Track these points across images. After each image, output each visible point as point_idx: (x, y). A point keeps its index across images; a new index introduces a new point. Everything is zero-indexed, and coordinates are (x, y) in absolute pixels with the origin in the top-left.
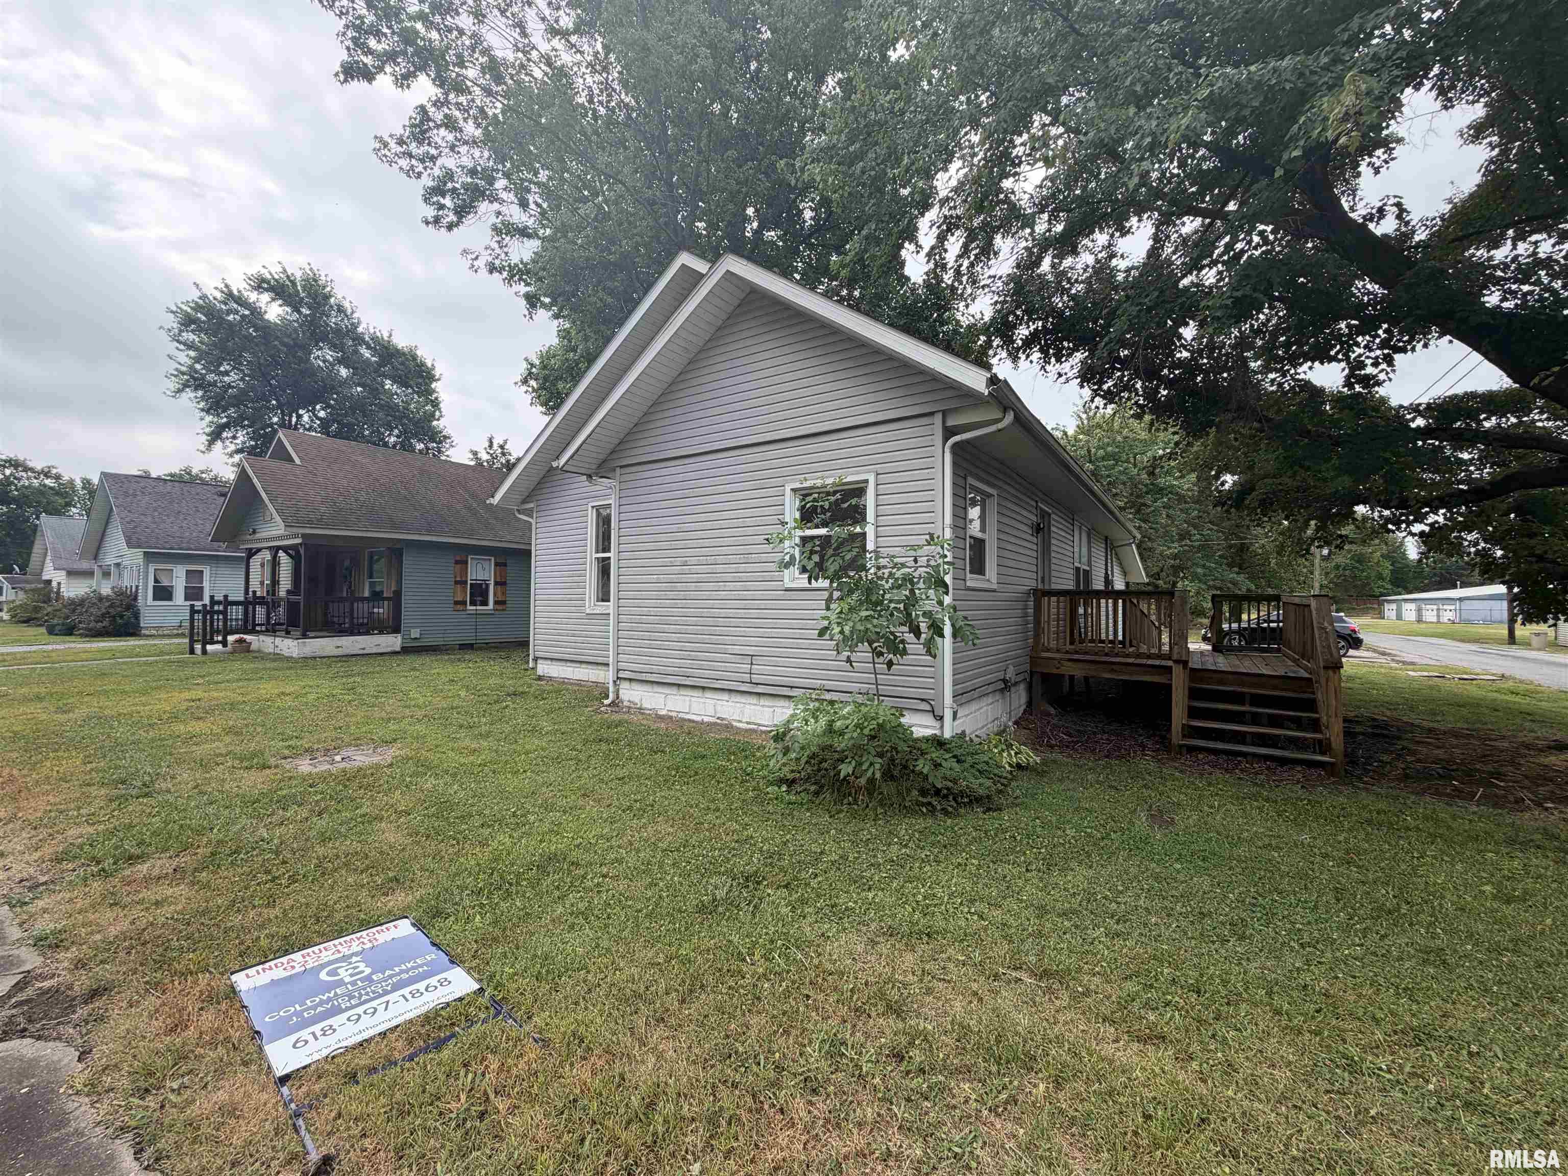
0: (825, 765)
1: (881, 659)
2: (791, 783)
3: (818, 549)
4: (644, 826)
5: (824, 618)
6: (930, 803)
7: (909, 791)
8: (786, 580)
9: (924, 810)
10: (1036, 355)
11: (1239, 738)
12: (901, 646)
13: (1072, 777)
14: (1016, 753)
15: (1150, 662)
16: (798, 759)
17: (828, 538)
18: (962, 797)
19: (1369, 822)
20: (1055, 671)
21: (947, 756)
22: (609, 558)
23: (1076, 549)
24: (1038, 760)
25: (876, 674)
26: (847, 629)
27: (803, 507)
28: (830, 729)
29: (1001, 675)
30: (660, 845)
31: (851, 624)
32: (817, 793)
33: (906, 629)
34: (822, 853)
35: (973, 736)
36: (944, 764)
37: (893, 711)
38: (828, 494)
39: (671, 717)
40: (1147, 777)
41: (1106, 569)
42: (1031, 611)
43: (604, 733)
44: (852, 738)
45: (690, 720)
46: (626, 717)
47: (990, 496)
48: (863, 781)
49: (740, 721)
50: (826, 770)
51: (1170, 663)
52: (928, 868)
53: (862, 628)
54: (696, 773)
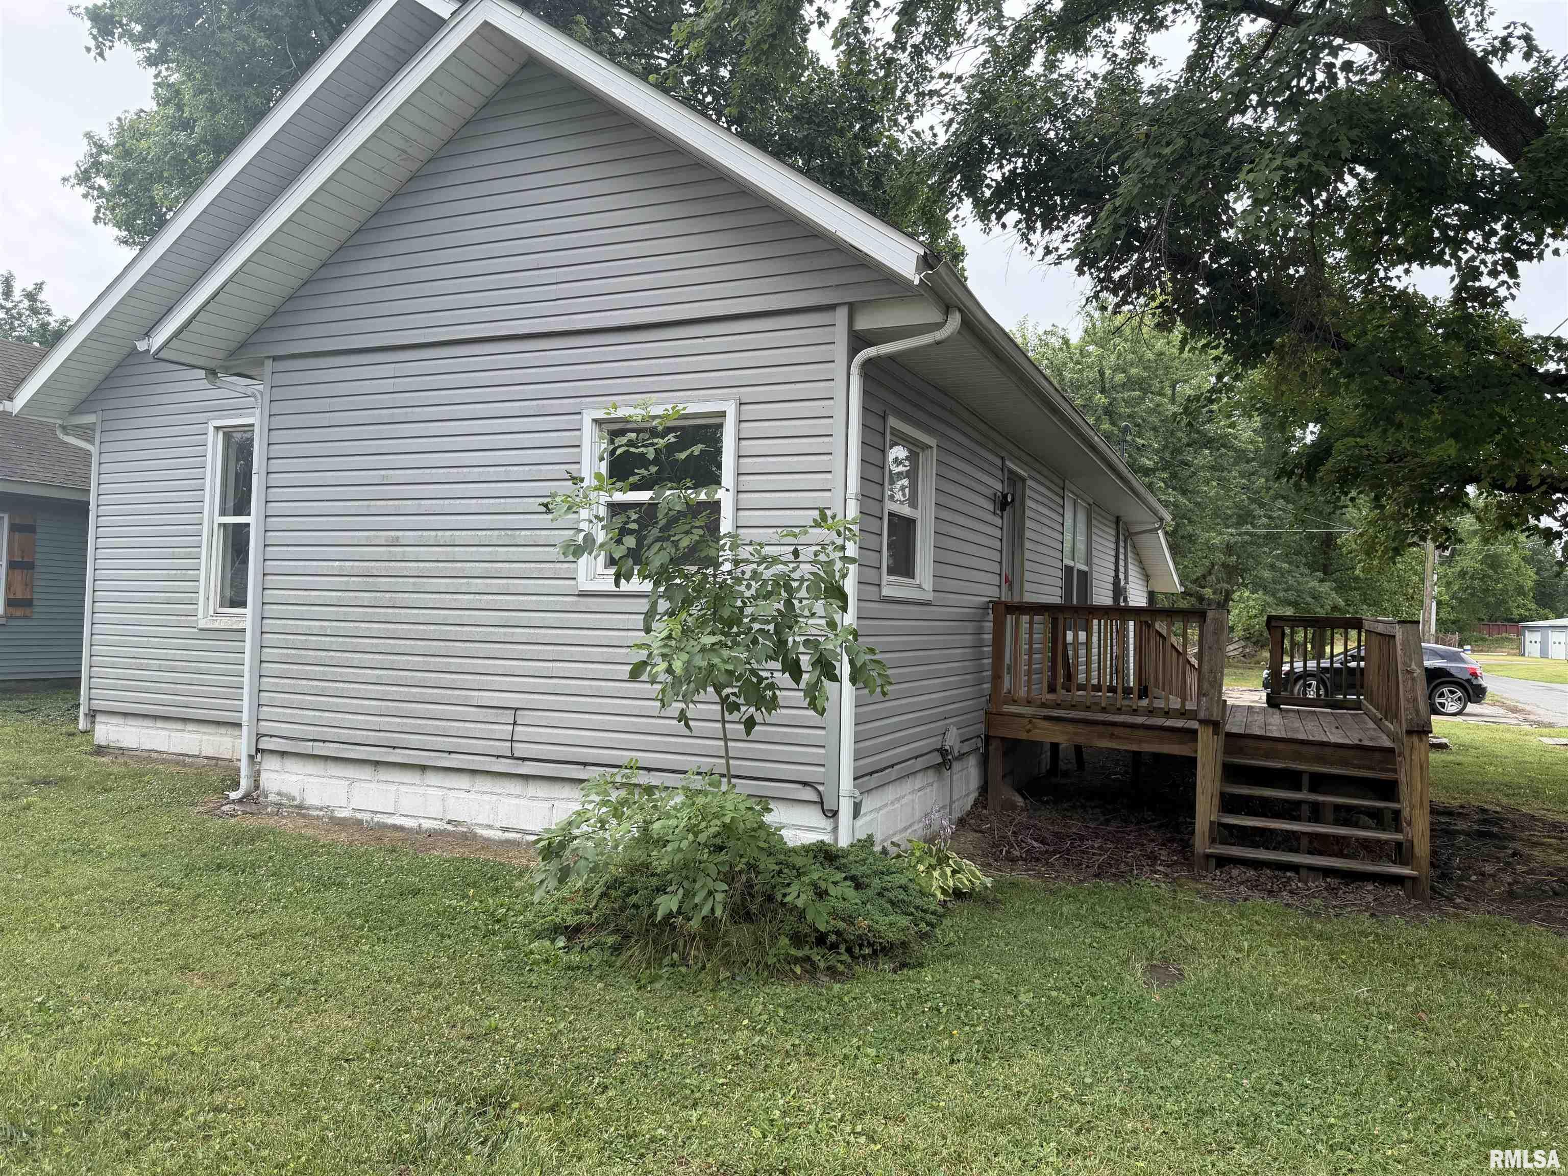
0: (634, 899)
1: (736, 716)
2: (573, 932)
3: (634, 526)
4: (299, 1017)
5: (639, 647)
6: (808, 959)
7: (774, 938)
8: (581, 577)
9: (798, 970)
10: (1013, 216)
11: (1290, 841)
12: (769, 693)
13: (1039, 909)
14: (954, 872)
15: (1170, 723)
16: (588, 891)
17: (652, 507)
18: (861, 946)
19: (1453, 964)
20: (1023, 736)
21: (839, 876)
22: (248, 525)
23: (1068, 537)
24: (988, 882)
25: (726, 740)
26: (678, 666)
27: (613, 452)
28: (646, 839)
29: (935, 742)
30: (327, 1049)
31: (685, 657)
32: (617, 949)
33: (779, 666)
34: (618, 1049)
35: (887, 844)
36: (832, 891)
37: (750, 803)
38: (654, 432)
39: (360, 822)
40: (1154, 907)
41: (1117, 570)
42: (988, 637)
43: (227, 852)
44: (679, 850)
45: (396, 828)
46: (272, 822)
47: (926, 447)
48: (695, 924)
49: (490, 827)
50: (636, 906)
51: (1194, 725)
52: (794, 1066)
53: (704, 664)
54: (402, 922)
